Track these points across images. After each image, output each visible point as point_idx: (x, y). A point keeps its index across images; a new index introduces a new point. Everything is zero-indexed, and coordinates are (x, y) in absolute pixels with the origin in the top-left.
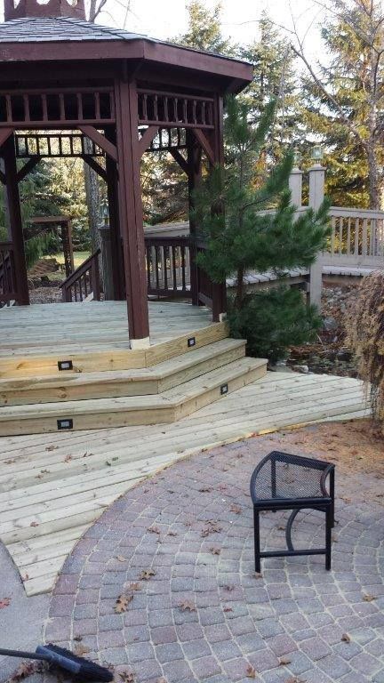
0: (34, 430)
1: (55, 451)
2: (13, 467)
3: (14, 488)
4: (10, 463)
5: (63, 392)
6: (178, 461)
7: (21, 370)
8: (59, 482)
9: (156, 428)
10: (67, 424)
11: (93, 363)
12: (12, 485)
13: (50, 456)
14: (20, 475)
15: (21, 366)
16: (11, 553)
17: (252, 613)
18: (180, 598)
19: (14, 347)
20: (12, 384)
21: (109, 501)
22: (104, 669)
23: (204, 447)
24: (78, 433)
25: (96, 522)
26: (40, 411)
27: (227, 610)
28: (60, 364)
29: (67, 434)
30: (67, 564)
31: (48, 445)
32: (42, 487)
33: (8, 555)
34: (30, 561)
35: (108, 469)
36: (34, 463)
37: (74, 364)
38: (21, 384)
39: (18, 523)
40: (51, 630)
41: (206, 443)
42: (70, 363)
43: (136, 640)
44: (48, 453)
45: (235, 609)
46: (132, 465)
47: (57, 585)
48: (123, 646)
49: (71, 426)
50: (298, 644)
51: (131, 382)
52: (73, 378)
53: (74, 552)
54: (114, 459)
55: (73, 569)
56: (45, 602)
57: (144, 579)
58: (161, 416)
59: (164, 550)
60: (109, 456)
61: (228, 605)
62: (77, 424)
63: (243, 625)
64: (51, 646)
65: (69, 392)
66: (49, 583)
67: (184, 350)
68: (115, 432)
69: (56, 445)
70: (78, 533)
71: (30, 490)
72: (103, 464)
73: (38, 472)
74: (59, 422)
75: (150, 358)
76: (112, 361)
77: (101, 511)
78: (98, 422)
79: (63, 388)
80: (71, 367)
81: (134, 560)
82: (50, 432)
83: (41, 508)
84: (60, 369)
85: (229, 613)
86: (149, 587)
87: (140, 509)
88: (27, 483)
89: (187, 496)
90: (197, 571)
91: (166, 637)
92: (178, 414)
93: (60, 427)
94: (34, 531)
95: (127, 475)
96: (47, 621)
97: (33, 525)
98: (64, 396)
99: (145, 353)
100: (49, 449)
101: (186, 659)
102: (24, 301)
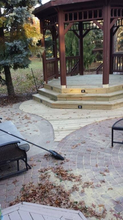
0: (72, 108)
1: (75, 113)
2: (63, 116)
3: (62, 120)
4: (63, 114)
5: (81, 98)
6: (107, 120)
7: (72, 92)
8: (73, 120)
9: (105, 111)
10: (81, 107)
11: (91, 91)
12: (61, 119)
13: (74, 114)
14: (64, 118)
15: (71, 90)
16: (55, 133)
17: (105, 155)
18: (88, 148)
19: (71, 86)
20: (68, 95)
21: (83, 126)
22: (63, 158)
23: (116, 117)
24: (83, 110)
25: (77, 130)
26: (74, 103)
27: (99, 153)
28: (82, 91)
29: (80, 110)
30: (66, 137)
31: (74, 112)
32: (68, 121)
33: (54, 133)
34: (58, 135)
35: (87, 119)
36: (69, 115)
37: (86, 91)
38: (70, 95)
39: (59, 127)
40: (56, 149)
41: (117, 116)
42: (85, 91)
43: (74, 154)
44: (73, 114)
45: (101, 153)
46: (93, 119)
47: (62, 141)
48: (70, 155)
49: (82, 108)
50: (113, 163)
51: (100, 97)
52: (84, 95)
53: (69, 135)
54: (89, 117)
55: (67, 138)
56: (58, 143)
57: (82, 143)
58: (108, 107)
59: (91, 138)
60: (88, 116)
61: (100, 152)
62: (83, 107)
63: (101, 156)
64: (54, 151)
65: (83, 98)
66: (60, 140)
67: (121, 89)
68: (93, 111)
69: (76, 112)
70: (71, 131)
71: (65, 121)
72: (86, 117)
73: (69, 117)
74: (78, 106)
75: (108, 91)
76: (96, 91)
77: (80, 128)
78: (89, 107)
79: (81, 97)
80: (85, 92)
81: (82, 139)
82: (76, 109)
83: (66, 125)
84: (82, 92)
85: (99, 154)
86: (83, 145)
87: (90, 129)
88: (65, 119)
89: (104, 128)
90: (96, 144)
91: (81, 155)
92: (113, 107)
93: (78, 108)
94: (62, 129)
95: (91, 121)
96: (56, 147)
97: (62, 128)
98: (81, 100)
99: (106, 89)
100: (74, 113)
101: (83, 160)
102: (82, 74)
